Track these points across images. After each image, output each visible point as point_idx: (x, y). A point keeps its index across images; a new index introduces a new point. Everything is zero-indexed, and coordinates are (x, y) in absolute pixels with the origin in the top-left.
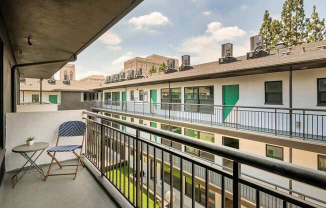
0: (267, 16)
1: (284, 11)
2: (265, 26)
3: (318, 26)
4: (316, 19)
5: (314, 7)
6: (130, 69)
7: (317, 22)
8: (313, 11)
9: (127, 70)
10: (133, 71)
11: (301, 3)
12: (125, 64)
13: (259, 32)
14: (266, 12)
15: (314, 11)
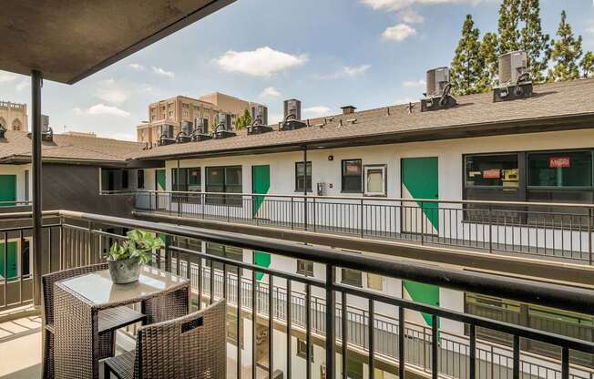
0: (469, 24)
1: (504, 18)
2: (465, 45)
3: (572, 49)
4: (568, 36)
5: (564, 13)
6: (162, 122)
7: (568, 41)
8: (560, 21)
9: (155, 122)
10: (171, 127)
11: (535, 5)
12: (152, 110)
13: (455, 55)
14: (469, 17)
15: (563, 21)
